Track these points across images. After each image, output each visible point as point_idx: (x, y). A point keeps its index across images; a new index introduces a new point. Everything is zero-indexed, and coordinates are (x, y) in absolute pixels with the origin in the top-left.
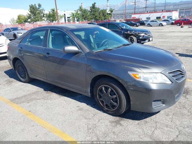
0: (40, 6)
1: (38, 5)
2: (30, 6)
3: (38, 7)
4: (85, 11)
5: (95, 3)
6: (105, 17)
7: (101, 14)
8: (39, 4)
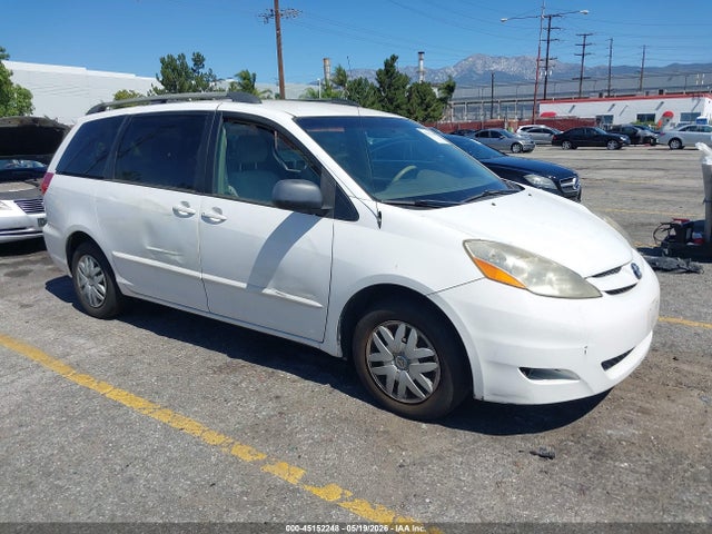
0: (199, 60)
1: (194, 60)
2: (162, 61)
3: (191, 64)
4: (359, 84)
5: (394, 58)
6: (426, 110)
7: (415, 100)
8: (199, 55)
